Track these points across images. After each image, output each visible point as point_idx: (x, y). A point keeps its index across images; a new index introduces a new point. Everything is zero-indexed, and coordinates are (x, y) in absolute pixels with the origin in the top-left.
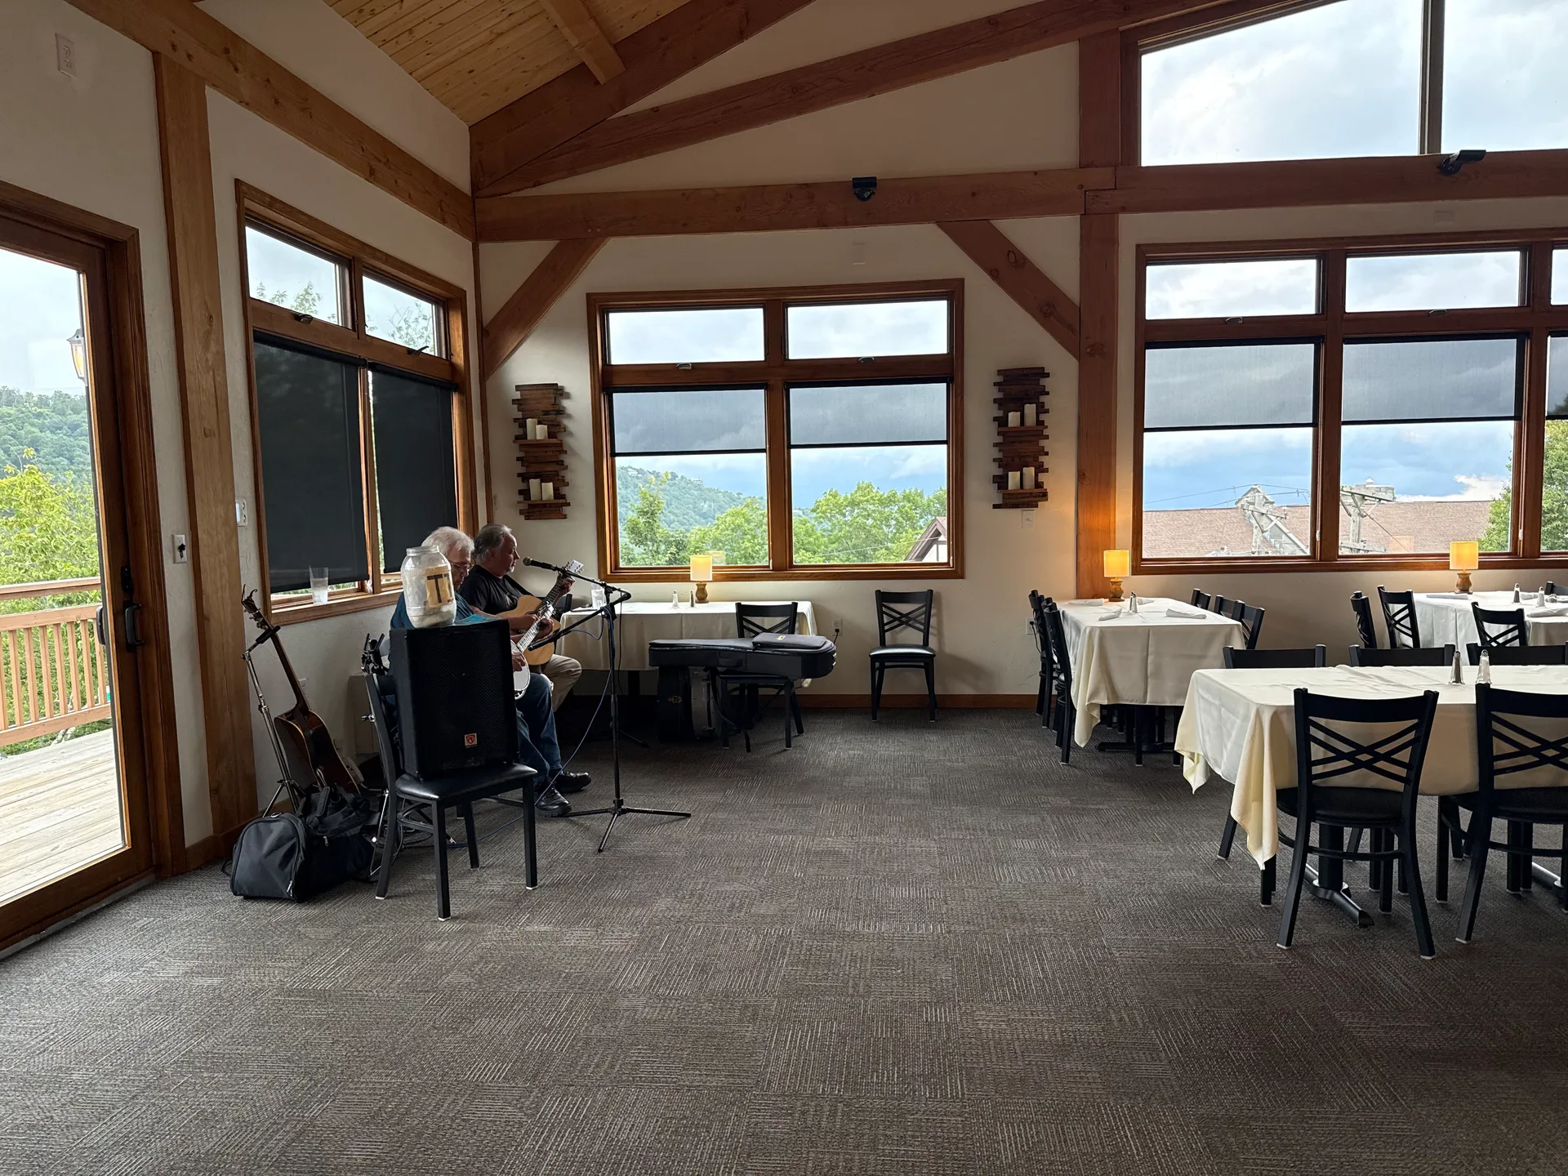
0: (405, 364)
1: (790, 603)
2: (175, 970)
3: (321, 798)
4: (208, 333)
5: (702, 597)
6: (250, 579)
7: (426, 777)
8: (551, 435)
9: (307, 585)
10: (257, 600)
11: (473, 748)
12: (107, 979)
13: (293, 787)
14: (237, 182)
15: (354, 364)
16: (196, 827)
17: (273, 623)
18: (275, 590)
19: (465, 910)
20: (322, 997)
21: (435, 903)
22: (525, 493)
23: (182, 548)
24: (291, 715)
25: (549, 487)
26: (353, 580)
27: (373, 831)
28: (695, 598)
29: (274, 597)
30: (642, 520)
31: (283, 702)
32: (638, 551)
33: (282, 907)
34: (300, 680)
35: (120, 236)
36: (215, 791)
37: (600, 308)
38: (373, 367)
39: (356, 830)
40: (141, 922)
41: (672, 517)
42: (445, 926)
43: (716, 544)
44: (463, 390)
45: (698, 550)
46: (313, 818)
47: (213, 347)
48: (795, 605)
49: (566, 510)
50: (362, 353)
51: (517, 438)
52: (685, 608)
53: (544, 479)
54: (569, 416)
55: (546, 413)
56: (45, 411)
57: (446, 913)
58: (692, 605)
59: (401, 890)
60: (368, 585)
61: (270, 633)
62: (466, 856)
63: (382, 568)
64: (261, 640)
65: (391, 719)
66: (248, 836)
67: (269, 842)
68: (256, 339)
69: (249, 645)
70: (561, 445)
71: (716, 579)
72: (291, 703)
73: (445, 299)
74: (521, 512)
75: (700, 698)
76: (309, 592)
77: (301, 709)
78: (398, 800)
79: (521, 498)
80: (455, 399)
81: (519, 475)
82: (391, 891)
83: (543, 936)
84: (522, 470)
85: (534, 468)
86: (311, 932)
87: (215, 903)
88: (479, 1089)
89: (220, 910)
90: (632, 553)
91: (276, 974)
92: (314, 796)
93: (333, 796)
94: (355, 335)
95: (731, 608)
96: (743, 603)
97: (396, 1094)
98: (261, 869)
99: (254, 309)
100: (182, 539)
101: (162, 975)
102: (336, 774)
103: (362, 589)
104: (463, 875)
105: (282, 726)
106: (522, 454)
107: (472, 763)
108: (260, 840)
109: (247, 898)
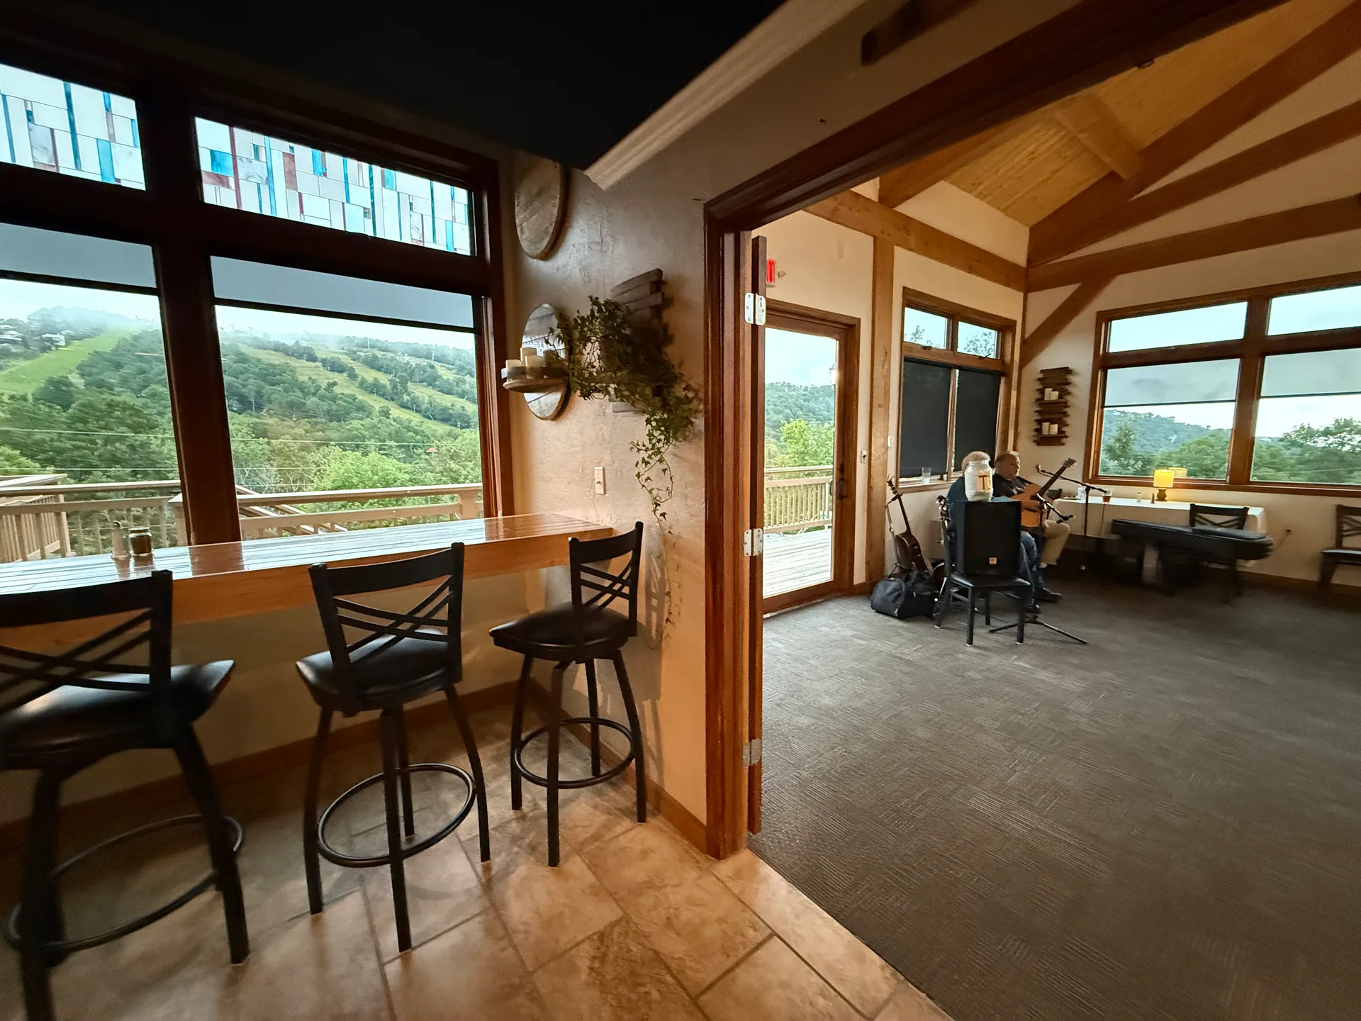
0: (977, 365)
1: (1242, 507)
2: (848, 633)
3: (914, 575)
4: (884, 361)
5: (1162, 497)
6: (891, 472)
7: (967, 576)
8: (1060, 397)
9: (920, 475)
10: (894, 481)
11: (993, 565)
12: (823, 629)
13: (901, 567)
14: (904, 288)
15: (949, 368)
16: (859, 577)
17: (899, 492)
18: (901, 477)
19: (982, 644)
20: (908, 663)
21: (965, 638)
22: (1039, 431)
23: (864, 456)
24: (903, 535)
25: (1055, 428)
26: (937, 474)
27: (937, 595)
28: (1156, 498)
29: (902, 480)
30: (1117, 445)
31: (899, 529)
32: (1112, 464)
33: (891, 619)
34: (909, 520)
35: (852, 322)
36: (867, 563)
37: (1106, 318)
38: (959, 368)
39: (928, 593)
40: (835, 611)
41: (1145, 442)
42: (969, 648)
43: (1181, 463)
44: (1008, 375)
45: (1163, 465)
46: (909, 583)
47: (886, 366)
48: (1246, 510)
49: (1064, 440)
50: (955, 362)
51: (1038, 400)
52: (1146, 504)
53: (1052, 422)
54: (1075, 386)
55: (1059, 384)
56: (806, 393)
57: (970, 642)
58: (1153, 502)
59: (950, 626)
60: (945, 476)
61: (898, 497)
62: (983, 618)
63: (953, 468)
64: (894, 499)
65: (952, 545)
66: (881, 586)
67: (889, 590)
68: (905, 361)
69: (887, 502)
70: (1066, 403)
71: (1175, 487)
72: (904, 529)
73: (1003, 327)
74: (1035, 441)
75: (1151, 561)
76: (921, 478)
77: (908, 533)
78: (952, 583)
79: (1035, 433)
80: (1003, 380)
81: (1036, 420)
82: (944, 625)
83: (1024, 669)
84: (1038, 418)
85: (1047, 417)
86: (906, 634)
87: (864, 610)
88: (981, 729)
89: (865, 613)
90: (1109, 465)
91: (888, 647)
92: (910, 574)
93: (919, 575)
94: (952, 352)
95: (1187, 507)
96: (1197, 504)
97: (939, 715)
98: (884, 600)
99: (906, 347)
100: (865, 453)
101: (844, 634)
102: (921, 565)
103: (942, 479)
104: (981, 627)
105: (898, 540)
106: (1038, 409)
107: (992, 572)
108: (886, 588)
109: (878, 612)
